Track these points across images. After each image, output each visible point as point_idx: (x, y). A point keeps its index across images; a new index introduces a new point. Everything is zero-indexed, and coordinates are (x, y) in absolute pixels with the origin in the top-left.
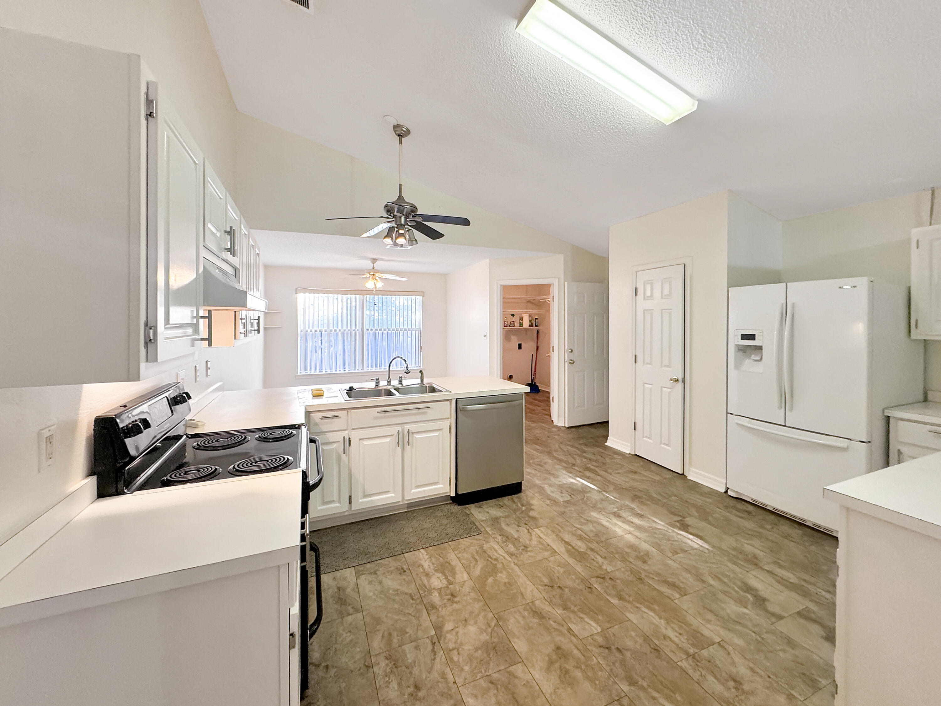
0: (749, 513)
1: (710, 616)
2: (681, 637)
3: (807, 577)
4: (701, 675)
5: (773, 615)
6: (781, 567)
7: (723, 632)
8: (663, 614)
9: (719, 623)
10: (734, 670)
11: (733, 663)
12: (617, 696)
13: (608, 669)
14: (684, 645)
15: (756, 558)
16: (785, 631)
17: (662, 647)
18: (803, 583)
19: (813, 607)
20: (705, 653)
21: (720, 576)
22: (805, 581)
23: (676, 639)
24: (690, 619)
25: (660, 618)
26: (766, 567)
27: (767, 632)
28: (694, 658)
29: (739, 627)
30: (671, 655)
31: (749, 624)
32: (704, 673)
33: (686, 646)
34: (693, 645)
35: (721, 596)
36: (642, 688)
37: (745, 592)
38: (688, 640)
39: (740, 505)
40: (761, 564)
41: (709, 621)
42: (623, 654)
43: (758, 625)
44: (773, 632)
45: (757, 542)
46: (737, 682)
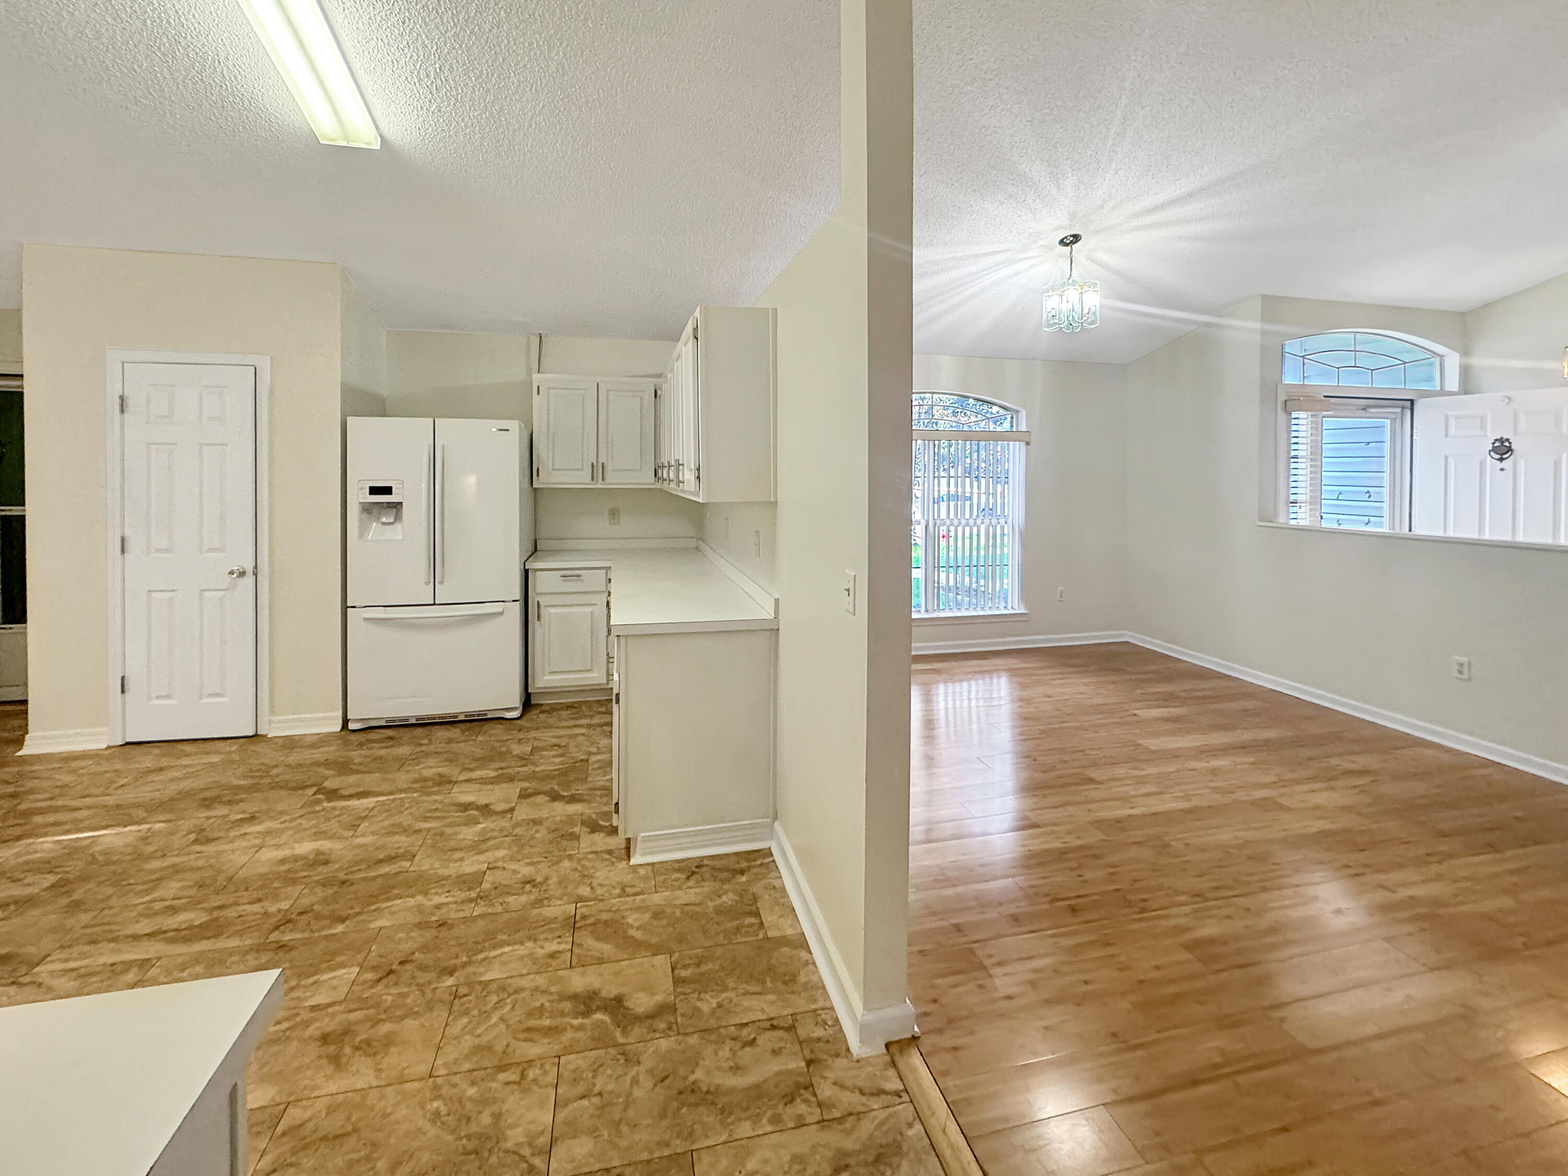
0: (391, 738)
1: (457, 855)
2: (451, 893)
3: (498, 765)
4: (501, 904)
5: (505, 812)
6: (472, 770)
7: (481, 858)
8: (412, 891)
9: (472, 853)
10: (519, 876)
11: (514, 871)
12: (450, 995)
13: (414, 988)
14: (462, 896)
15: (444, 776)
16: (524, 816)
17: (445, 917)
18: (501, 771)
19: (526, 784)
20: (486, 885)
21: (428, 815)
22: (501, 769)
23: (450, 899)
24: (443, 872)
25: (412, 896)
26: (460, 779)
27: (514, 828)
28: (481, 898)
29: (490, 843)
30: (462, 915)
31: (496, 834)
32: (501, 900)
33: (464, 895)
34: (470, 889)
35: (448, 831)
36: (465, 965)
37: (465, 811)
38: (461, 890)
39: (373, 735)
40: (454, 779)
41: (462, 859)
42: (412, 961)
43: (501, 830)
44: (518, 825)
45: (431, 762)
46: (530, 881)
